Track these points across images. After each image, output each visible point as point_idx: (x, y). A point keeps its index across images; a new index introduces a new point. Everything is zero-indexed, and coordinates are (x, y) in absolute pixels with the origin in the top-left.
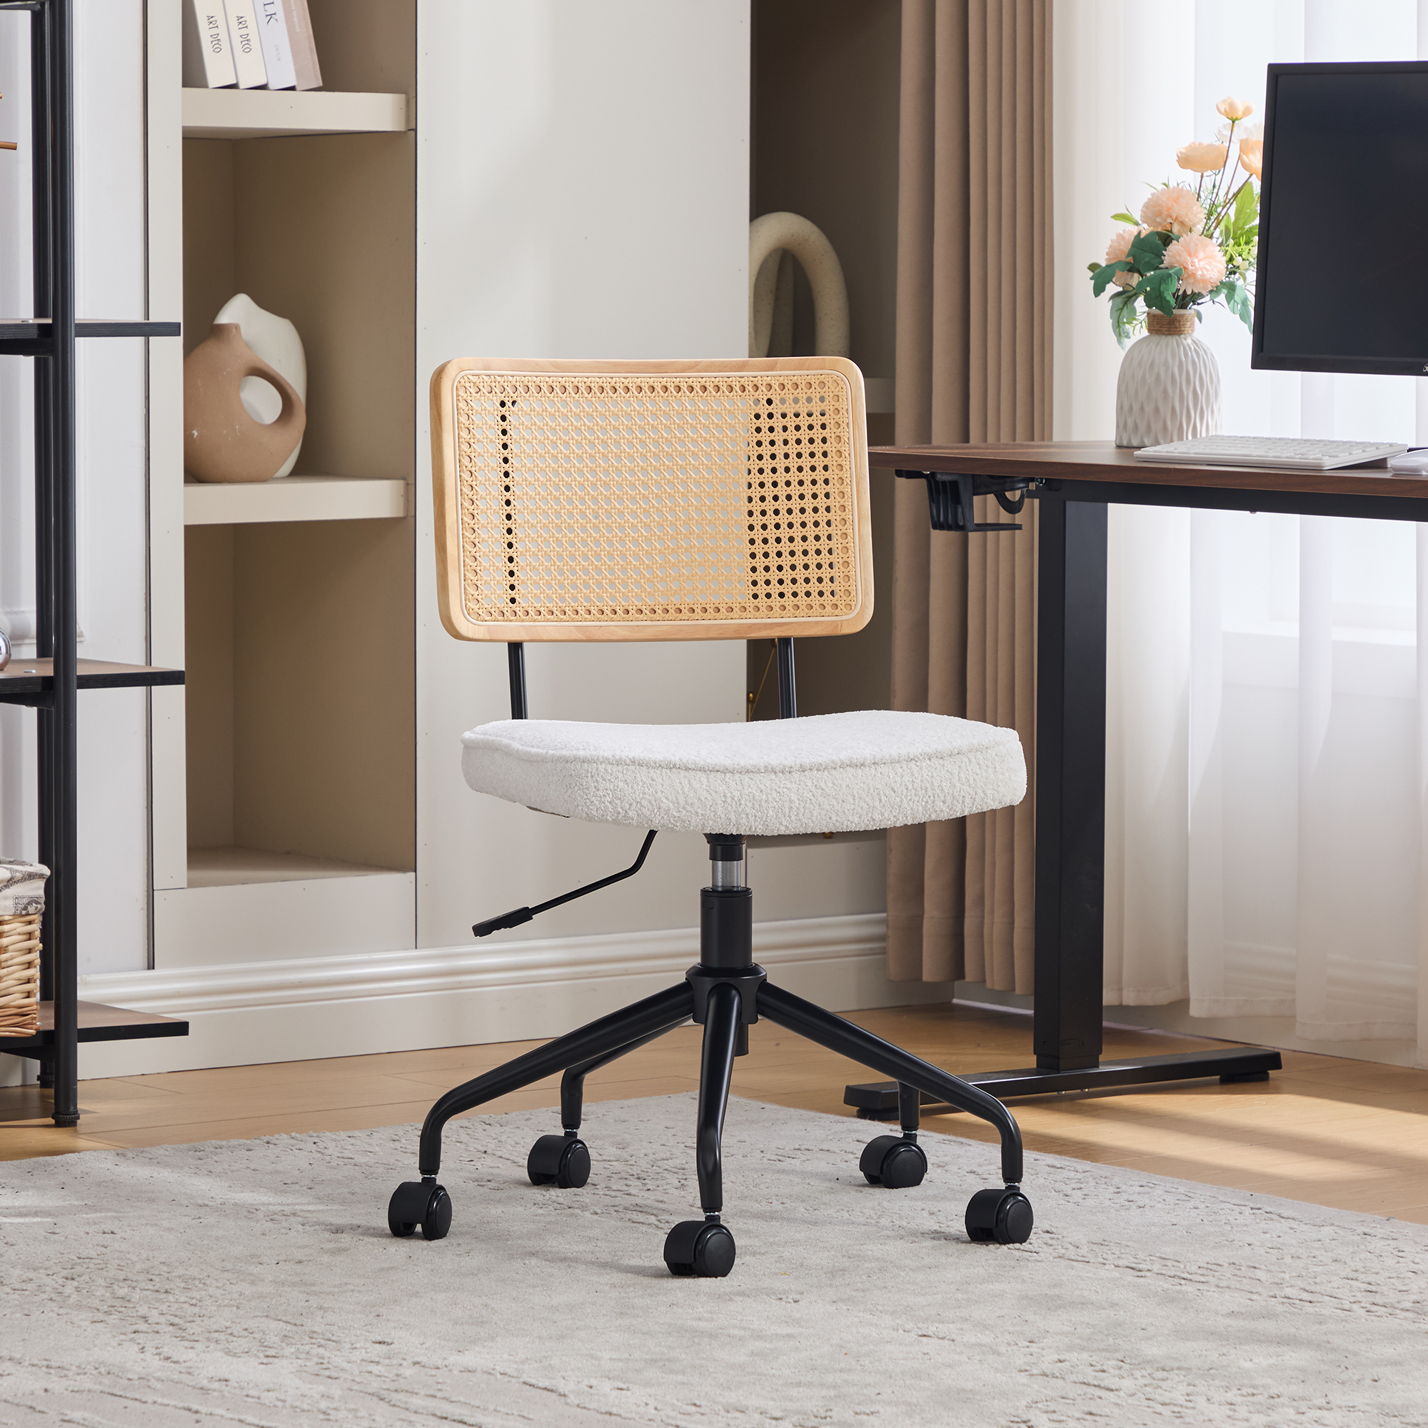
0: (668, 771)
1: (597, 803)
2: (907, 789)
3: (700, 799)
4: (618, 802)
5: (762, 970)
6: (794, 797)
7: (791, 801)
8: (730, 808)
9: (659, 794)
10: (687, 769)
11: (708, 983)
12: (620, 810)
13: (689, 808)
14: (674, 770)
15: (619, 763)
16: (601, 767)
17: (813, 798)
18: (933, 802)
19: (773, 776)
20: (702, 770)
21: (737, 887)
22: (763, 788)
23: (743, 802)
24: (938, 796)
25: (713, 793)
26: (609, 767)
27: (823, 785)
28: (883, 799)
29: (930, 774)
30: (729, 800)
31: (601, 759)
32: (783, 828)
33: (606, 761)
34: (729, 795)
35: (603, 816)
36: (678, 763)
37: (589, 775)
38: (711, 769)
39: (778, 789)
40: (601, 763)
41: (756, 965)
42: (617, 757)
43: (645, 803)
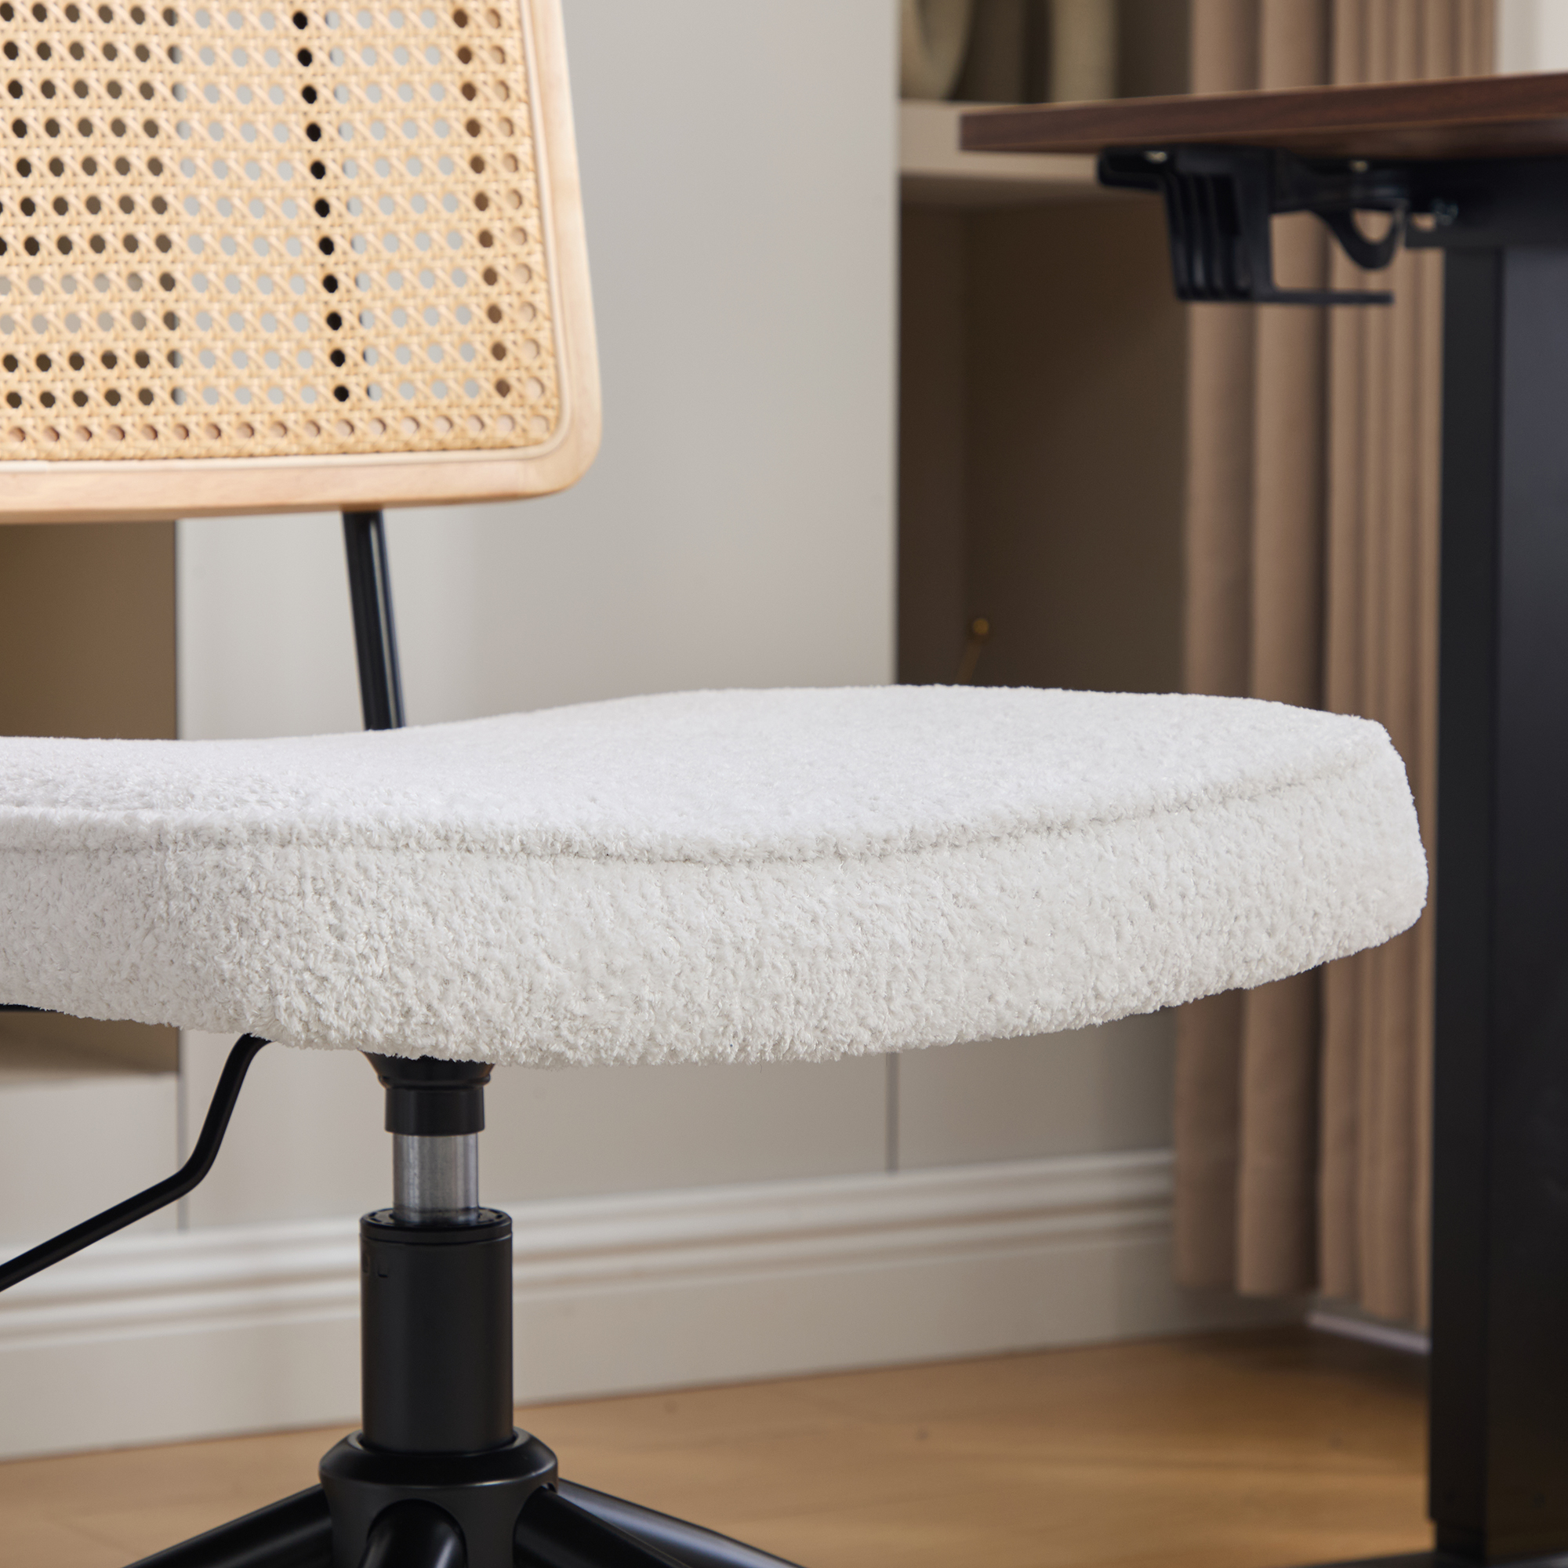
0: (547, 864)
1: (341, 982)
2: (1183, 896)
3: (648, 956)
4: (406, 975)
5: (543, 1454)
6: (902, 936)
7: (894, 946)
8: (730, 979)
9: (531, 941)
10: (604, 855)
11: (375, 1497)
12: (412, 1001)
13: (618, 987)
14: (563, 860)
15: (400, 841)
16: (347, 859)
17: (947, 934)
18: (1246, 932)
19: (837, 868)
20: (648, 857)
21: (467, 1210)
22: (818, 908)
23: (767, 959)
24: (1259, 915)
25: (684, 934)
26: (371, 858)
27: (974, 892)
28: (1128, 929)
29: (1233, 847)
30: (729, 953)
31: (343, 832)
32: (866, 1036)
33: (361, 836)
34: (727, 935)
35: (355, 1025)
36: (579, 836)
37: (308, 887)
38: (673, 854)
39: (858, 913)
40: (343, 846)
41: (533, 1440)
42: (394, 825)
43: (490, 976)
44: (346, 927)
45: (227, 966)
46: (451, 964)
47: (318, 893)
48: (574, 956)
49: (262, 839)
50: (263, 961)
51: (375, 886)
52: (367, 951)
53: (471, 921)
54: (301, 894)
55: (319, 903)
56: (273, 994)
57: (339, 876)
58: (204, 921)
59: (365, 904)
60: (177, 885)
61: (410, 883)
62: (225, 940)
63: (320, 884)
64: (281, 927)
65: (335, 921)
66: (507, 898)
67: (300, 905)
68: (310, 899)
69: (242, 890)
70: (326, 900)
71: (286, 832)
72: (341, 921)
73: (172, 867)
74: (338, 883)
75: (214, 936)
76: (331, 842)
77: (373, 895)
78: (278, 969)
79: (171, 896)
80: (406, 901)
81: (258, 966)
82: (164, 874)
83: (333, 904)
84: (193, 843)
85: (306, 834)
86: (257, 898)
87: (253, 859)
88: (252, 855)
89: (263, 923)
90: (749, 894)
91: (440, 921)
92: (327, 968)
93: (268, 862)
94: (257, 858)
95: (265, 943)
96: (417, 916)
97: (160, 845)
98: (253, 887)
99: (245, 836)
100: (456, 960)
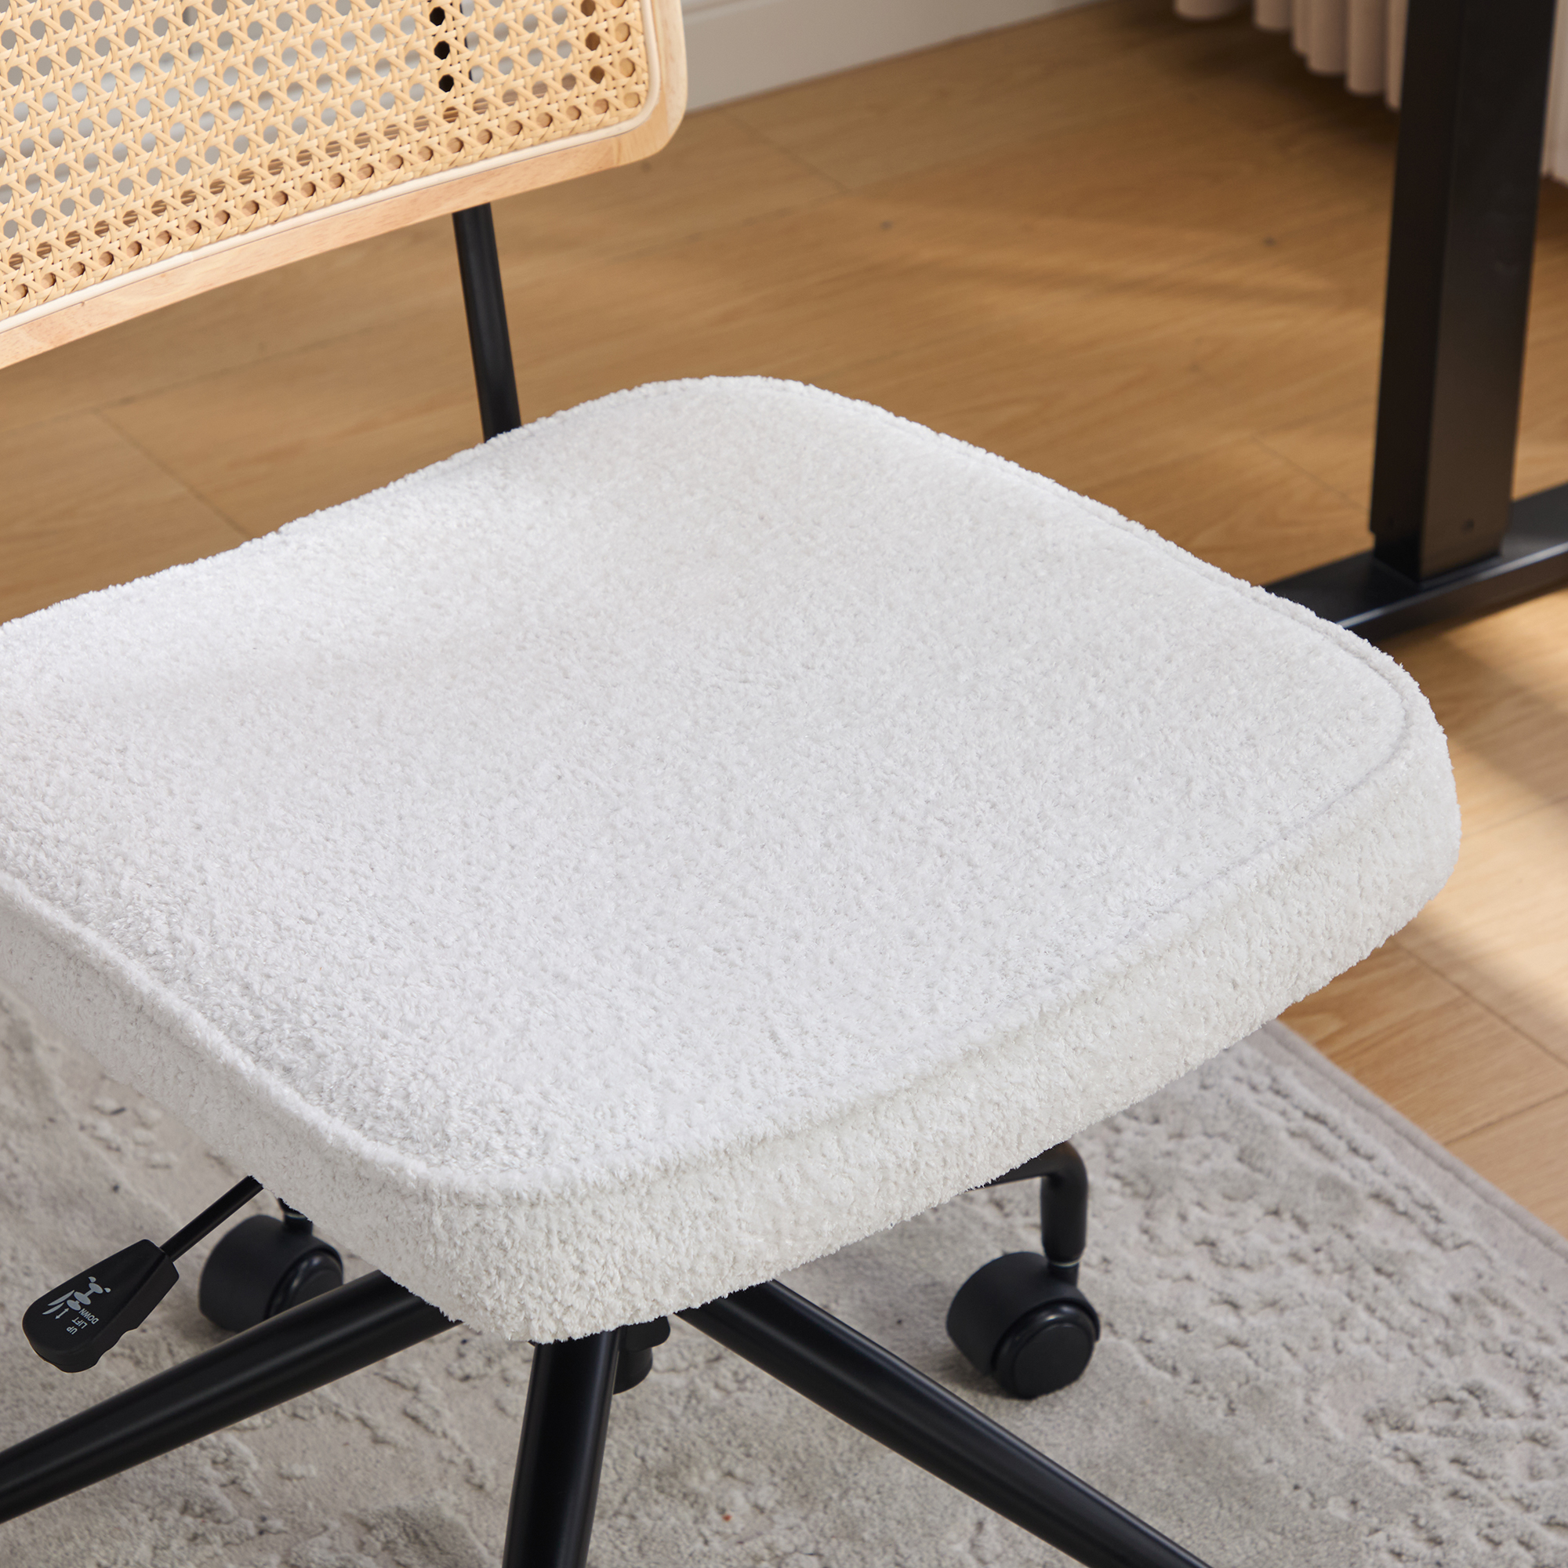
1: (583, 1306)
3: (828, 1202)
4: (636, 1286)
6: (1031, 1100)
8: (893, 1188)
9: (735, 1227)
15: (628, 1183)
16: (585, 1211)
23: (922, 1164)
25: (856, 1173)
26: (604, 1204)
30: (892, 1172)
33: (596, 1189)
34: (891, 1159)
36: (772, 1129)
38: (847, 1112)
39: (996, 1096)
40: (582, 1201)
42: (622, 1172)
43: (702, 1265)
44: (587, 1267)
45: (489, 1303)
46: (673, 1269)
47: (563, 1242)
48: (769, 1226)
49: (515, 1203)
50: (520, 1300)
51: (609, 1227)
52: (605, 1279)
53: (687, 1230)
54: (549, 1246)
55: (564, 1250)
56: (528, 1319)
57: (580, 1227)
58: (468, 1266)
59: (602, 1243)
60: (443, 1236)
61: (638, 1215)
62: (487, 1282)
63: (564, 1236)
64: (534, 1273)
65: (578, 1262)
66: (716, 1199)
67: (549, 1255)
68: (557, 1250)
69: (501, 1246)
70: (570, 1248)
71: (535, 1195)
72: (582, 1261)
73: (438, 1220)
74: (579, 1234)
75: (477, 1278)
76: (572, 1200)
77: (607, 1235)
78: (531, 1304)
79: (436, 1243)
80: (635, 1231)
81: (515, 1302)
82: (430, 1223)
83: (576, 1250)
84: (456, 1203)
85: (551, 1197)
86: (511, 1253)
87: (507, 1221)
88: (506, 1217)
89: (518, 1270)
90: (908, 1117)
91: (662, 1238)
92: (571, 1299)
93: (520, 1221)
94: (511, 1221)
95: (521, 1286)
96: (644, 1242)
97: (426, 1198)
98: (507, 1242)
99: (500, 1201)
100: (676, 1265)
